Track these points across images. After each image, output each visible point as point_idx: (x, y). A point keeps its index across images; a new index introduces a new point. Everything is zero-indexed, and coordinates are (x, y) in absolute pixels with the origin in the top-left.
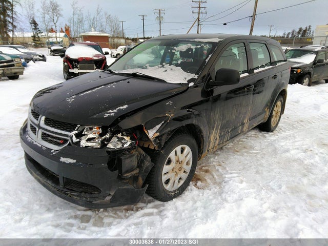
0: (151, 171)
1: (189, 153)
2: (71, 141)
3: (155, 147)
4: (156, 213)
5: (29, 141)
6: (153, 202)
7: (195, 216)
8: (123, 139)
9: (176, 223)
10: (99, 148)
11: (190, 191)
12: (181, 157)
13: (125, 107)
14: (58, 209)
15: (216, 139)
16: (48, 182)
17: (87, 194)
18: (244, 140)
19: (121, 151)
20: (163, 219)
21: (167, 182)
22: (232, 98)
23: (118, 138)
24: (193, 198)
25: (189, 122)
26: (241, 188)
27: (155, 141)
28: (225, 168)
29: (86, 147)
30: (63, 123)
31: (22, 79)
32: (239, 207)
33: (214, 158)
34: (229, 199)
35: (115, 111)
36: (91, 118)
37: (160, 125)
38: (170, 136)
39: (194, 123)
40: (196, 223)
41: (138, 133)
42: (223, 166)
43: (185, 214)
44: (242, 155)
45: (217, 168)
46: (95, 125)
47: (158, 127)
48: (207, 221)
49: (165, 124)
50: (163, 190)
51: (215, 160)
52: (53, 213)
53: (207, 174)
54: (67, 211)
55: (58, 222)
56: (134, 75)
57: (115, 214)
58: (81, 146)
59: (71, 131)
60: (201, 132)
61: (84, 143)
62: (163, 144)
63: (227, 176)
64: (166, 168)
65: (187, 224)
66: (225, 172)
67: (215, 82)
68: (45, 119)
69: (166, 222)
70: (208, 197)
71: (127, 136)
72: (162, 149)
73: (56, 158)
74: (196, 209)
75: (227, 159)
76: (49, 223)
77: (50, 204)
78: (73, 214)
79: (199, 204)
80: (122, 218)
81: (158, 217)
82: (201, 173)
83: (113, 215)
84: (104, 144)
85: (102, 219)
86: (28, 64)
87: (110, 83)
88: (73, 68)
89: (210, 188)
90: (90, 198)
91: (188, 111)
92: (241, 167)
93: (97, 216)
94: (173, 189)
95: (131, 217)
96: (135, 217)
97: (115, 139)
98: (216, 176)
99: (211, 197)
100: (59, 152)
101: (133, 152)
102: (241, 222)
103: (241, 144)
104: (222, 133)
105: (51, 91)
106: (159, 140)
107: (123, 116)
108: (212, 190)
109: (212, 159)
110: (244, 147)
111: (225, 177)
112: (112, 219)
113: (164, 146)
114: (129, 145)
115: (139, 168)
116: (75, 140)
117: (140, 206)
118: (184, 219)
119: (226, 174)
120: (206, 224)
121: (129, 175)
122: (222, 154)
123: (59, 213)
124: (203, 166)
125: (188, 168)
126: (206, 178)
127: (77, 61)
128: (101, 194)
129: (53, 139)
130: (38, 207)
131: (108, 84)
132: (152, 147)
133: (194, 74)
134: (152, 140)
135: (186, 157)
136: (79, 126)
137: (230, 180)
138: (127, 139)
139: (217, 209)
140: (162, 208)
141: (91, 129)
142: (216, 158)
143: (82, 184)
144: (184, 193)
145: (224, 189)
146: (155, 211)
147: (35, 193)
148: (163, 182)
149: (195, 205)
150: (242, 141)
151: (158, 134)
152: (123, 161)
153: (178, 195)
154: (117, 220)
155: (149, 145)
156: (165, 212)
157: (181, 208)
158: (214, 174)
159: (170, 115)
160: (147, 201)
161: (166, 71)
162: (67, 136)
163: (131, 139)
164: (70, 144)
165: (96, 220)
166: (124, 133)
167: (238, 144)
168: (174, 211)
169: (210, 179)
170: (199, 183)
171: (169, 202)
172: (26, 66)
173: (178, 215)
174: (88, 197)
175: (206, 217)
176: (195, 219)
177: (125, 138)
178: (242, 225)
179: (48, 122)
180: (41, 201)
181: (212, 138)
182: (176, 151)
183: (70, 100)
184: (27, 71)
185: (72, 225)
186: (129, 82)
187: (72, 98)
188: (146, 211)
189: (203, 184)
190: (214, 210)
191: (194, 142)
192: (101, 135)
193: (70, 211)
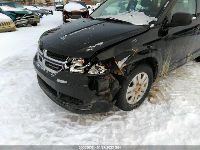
0: (119, 91)
1: (146, 78)
2: (63, 68)
3: (122, 74)
4: (121, 118)
5: (38, 66)
6: (119, 110)
7: (149, 124)
8: (99, 68)
9: (135, 128)
10: (82, 74)
11: (145, 104)
12: (141, 81)
13: (101, 43)
14: (57, 111)
15: (166, 68)
16: (50, 94)
17: (75, 104)
18: (184, 68)
19: (98, 76)
20: (126, 124)
21: (130, 98)
22: (176, 38)
23: (96, 67)
24: (147, 110)
25: (149, 55)
26: (183, 104)
27: (123, 70)
28: (171, 89)
29: (74, 72)
30: (58, 55)
31: (39, 25)
32: (183, 119)
33: (162, 81)
34: (175, 113)
35: (94, 47)
36: (77, 51)
37: (127, 58)
38: (134, 66)
39: (152, 56)
40: (151, 130)
41: (110, 64)
42: (169, 87)
43: (142, 122)
44: (183, 79)
45: (164, 88)
46: (80, 57)
47: (125, 59)
48: (159, 129)
49: (131, 58)
50: (127, 104)
51: (163, 82)
52: (54, 113)
53: (157, 92)
54: (63, 112)
55: (58, 119)
56: (108, 20)
57: (94, 117)
58: (71, 72)
59: (63, 61)
60: (156, 63)
61: (72, 70)
62: (128, 72)
63: (172, 95)
64: (129, 89)
65: (144, 130)
66: (171, 91)
67: (171, 23)
68: (47, 52)
69: (128, 126)
70: (159, 110)
71: (102, 66)
72: (128, 75)
73: (54, 79)
74: (150, 118)
75: (172, 82)
76: (52, 120)
77: (53, 107)
78: (67, 115)
79: (152, 115)
80: (98, 120)
81: (123, 122)
82: (153, 91)
83: (92, 118)
84: (86, 71)
85: (85, 120)
86: (42, 16)
87: (91, 26)
88: (68, 18)
89: (159, 103)
90: (77, 107)
91: (148, 47)
92: (183, 89)
93: (82, 117)
94: (133, 103)
95: (104, 120)
96: (107, 121)
97: (93, 68)
98: (164, 95)
99: (161, 110)
100: (56, 75)
101: (107, 77)
102: (185, 132)
103: (183, 71)
104: (172, 64)
105: (54, 31)
106: (126, 69)
107: (100, 51)
108: (161, 104)
109: (161, 82)
110: (185, 74)
111: (171, 96)
112: (91, 120)
113: (129, 74)
114: (104, 72)
115: (110, 88)
116: (66, 67)
117: (110, 113)
118: (141, 126)
119: (172, 93)
120: (158, 131)
121: (103, 93)
122: (168, 78)
123: (58, 113)
124: (154, 87)
125: (145, 89)
126: (157, 95)
127: (71, 13)
128: (84, 105)
129: (52, 66)
130: (45, 109)
131: (89, 26)
132: (120, 74)
133: (154, 17)
134: (121, 69)
135: (144, 81)
136: (69, 57)
137: (176, 98)
138: (102, 67)
139: (166, 120)
140: (125, 116)
141: (77, 60)
142: (164, 80)
143: (72, 98)
144: (141, 106)
145: (171, 105)
146: (120, 117)
147: (44, 98)
148: (127, 98)
149: (149, 115)
150: (183, 69)
151: (125, 65)
152: (99, 83)
153: (137, 107)
154: (95, 121)
155: (118, 72)
156: (127, 119)
157: (139, 117)
158: (163, 93)
159: (135, 50)
160: (114, 109)
161: (132, 16)
162: (61, 64)
163: (105, 68)
164: (63, 70)
165: (81, 120)
166: (100, 63)
167: (180, 71)
168: (134, 119)
169: (160, 97)
170: (152, 99)
171: (131, 112)
172: (41, 18)
173: (137, 122)
174: (75, 106)
175: (158, 126)
176: (149, 127)
177: (101, 67)
178: (185, 134)
179: (49, 54)
180: (48, 104)
181: (164, 67)
182: (137, 77)
183: (63, 39)
184: (42, 21)
185: (66, 122)
186: (104, 25)
187: (65, 37)
188: (114, 116)
189: (154, 100)
190: (164, 121)
191: (151, 70)
192: (84, 65)
193: (65, 112)
